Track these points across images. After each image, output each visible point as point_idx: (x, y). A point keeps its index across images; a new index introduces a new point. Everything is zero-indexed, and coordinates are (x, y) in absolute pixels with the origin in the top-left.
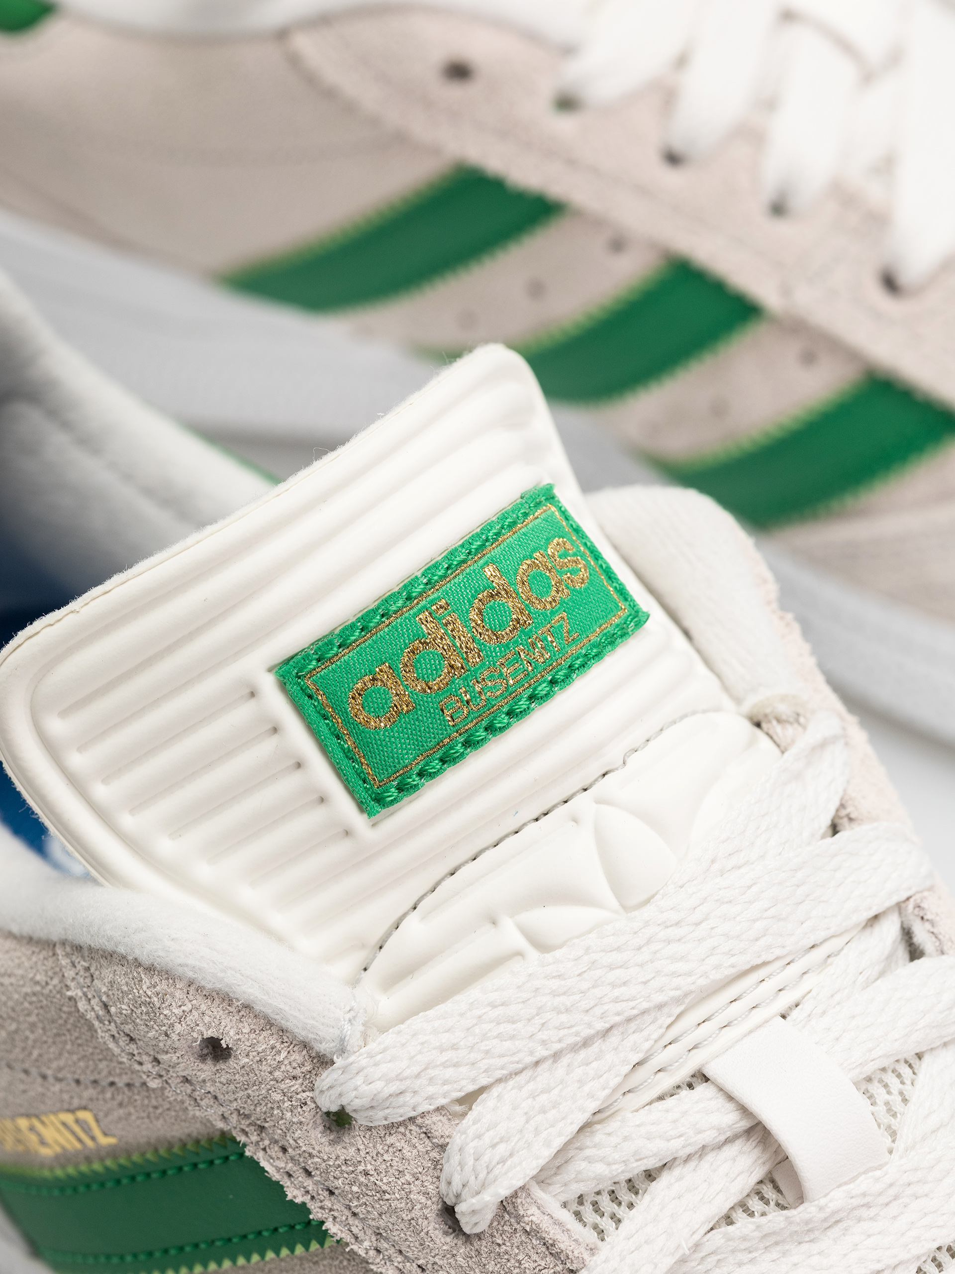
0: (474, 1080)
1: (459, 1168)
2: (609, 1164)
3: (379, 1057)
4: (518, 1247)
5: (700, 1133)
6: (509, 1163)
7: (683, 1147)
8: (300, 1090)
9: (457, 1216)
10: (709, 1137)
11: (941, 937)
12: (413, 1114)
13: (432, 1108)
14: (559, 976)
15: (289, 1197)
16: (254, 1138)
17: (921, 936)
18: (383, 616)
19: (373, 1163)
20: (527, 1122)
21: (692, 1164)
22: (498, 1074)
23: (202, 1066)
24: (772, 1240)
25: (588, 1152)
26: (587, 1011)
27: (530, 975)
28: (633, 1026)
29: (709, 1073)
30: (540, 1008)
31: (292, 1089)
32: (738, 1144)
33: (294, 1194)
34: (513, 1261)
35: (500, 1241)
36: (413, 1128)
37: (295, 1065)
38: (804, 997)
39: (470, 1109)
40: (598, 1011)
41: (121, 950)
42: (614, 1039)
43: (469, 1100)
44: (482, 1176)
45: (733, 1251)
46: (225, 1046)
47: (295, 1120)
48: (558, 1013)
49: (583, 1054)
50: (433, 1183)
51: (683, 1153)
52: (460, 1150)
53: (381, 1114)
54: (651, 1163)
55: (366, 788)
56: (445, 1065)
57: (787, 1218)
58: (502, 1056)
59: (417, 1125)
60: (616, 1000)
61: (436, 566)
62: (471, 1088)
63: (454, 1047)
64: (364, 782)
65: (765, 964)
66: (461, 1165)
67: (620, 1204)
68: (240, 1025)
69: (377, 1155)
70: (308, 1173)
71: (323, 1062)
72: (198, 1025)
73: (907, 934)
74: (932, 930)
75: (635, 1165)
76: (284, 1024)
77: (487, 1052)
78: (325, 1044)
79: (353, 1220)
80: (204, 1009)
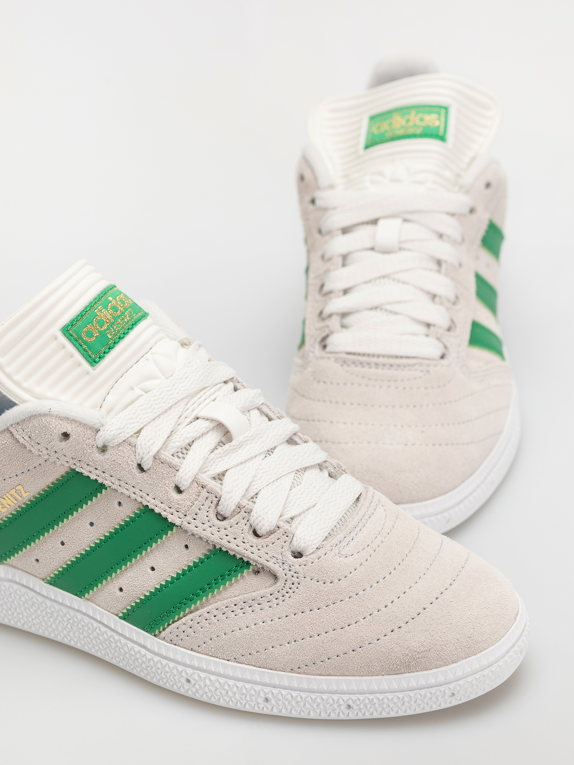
0: (139, 426)
1: (141, 449)
2: (179, 442)
3: (112, 425)
4: (161, 469)
5: (201, 429)
6: (154, 445)
7: (198, 434)
8: (91, 442)
9: (142, 466)
10: (204, 430)
11: (244, 386)
12: (124, 439)
13: (130, 436)
14: (155, 396)
15: (91, 479)
16: (78, 464)
18: (86, 312)
19: (116, 457)
20: (149, 449)
21: (201, 439)
22: (145, 423)
23: (61, 443)
24: (227, 452)
25: (173, 441)
26: (165, 403)
27: (147, 397)
28: (177, 405)
29: (198, 416)
30: (152, 404)
31: (89, 442)
32: (211, 432)
33: (93, 477)
34: (160, 473)
35: (155, 468)
36: (125, 443)
37: (88, 435)
38: (217, 397)
39: (140, 434)
40: (167, 402)
41: (34, 413)
42: (173, 409)
43: (139, 432)
44: (148, 449)
45: (217, 458)
46: (68, 434)
47: (91, 451)
48: (157, 405)
49: (166, 414)
50: (133, 458)
51: (198, 435)
52: (140, 445)
53: (116, 440)
54: (190, 440)
55: (91, 359)
56: (130, 424)
57: (230, 445)
58: (145, 418)
59: (126, 442)
60: (171, 398)
61: (96, 298)
62: (139, 428)
63: (132, 419)
64: (90, 357)
65: (205, 388)
66: (142, 448)
67: (184, 454)
68: (72, 426)
69: (116, 454)
71: (98, 431)
72: (60, 429)
74: (242, 384)
75: (186, 440)
76: (85, 422)
77: (141, 418)
78: (97, 425)
79: (111, 478)
80: (61, 423)
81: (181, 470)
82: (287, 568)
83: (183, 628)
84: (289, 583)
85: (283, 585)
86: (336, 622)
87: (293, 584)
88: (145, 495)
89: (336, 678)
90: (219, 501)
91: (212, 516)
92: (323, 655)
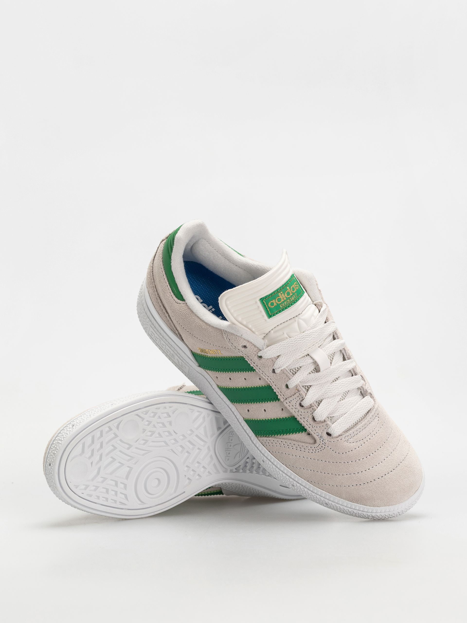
0: (279, 354)
1: (277, 365)
2: (295, 365)
3: (268, 350)
6: (283, 365)
7: (305, 363)
8: (256, 353)
9: (275, 371)
10: (308, 363)
11: (338, 337)
12: (271, 358)
13: (273, 357)
15: (251, 366)
16: (247, 358)
17: (335, 336)
18: (274, 293)
22: (283, 354)
23: (242, 348)
29: (309, 354)
34: (282, 377)
35: (280, 374)
37: (256, 350)
38: (322, 345)
41: (234, 333)
43: (279, 356)
44: (280, 366)
46: (246, 347)
47: (254, 356)
49: (294, 352)
50: (272, 366)
52: (277, 363)
53: (267, 357)
54: (301, 366)
55: (269, 315)
56: (276, 352)
57: (317, 374)
58: (283, 351)
63: (277, 350)
67: (296, 370)
70: (254, 363)
71: (260, 350)
72: (243, 344)
73: (334, 336)
75: (299, 366)
76: (256, 345)
77: (281, 351)
78: (260, 348)
79: (259, 370)
80: (245, 342)
81: (291, 380)
82: (322, 440)
83: (269, 441)
84: (320, 446)
85: (318, 446)
86: (334, 471)
87: (322, 447)
88: (272, 382)
89: (326, 492)
90: (303, 400)
91: (298, 404)
92: (323, 482)
